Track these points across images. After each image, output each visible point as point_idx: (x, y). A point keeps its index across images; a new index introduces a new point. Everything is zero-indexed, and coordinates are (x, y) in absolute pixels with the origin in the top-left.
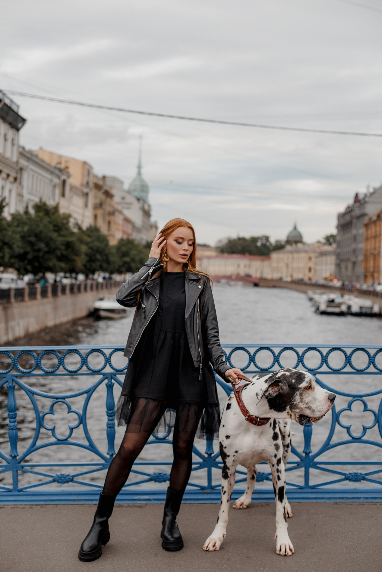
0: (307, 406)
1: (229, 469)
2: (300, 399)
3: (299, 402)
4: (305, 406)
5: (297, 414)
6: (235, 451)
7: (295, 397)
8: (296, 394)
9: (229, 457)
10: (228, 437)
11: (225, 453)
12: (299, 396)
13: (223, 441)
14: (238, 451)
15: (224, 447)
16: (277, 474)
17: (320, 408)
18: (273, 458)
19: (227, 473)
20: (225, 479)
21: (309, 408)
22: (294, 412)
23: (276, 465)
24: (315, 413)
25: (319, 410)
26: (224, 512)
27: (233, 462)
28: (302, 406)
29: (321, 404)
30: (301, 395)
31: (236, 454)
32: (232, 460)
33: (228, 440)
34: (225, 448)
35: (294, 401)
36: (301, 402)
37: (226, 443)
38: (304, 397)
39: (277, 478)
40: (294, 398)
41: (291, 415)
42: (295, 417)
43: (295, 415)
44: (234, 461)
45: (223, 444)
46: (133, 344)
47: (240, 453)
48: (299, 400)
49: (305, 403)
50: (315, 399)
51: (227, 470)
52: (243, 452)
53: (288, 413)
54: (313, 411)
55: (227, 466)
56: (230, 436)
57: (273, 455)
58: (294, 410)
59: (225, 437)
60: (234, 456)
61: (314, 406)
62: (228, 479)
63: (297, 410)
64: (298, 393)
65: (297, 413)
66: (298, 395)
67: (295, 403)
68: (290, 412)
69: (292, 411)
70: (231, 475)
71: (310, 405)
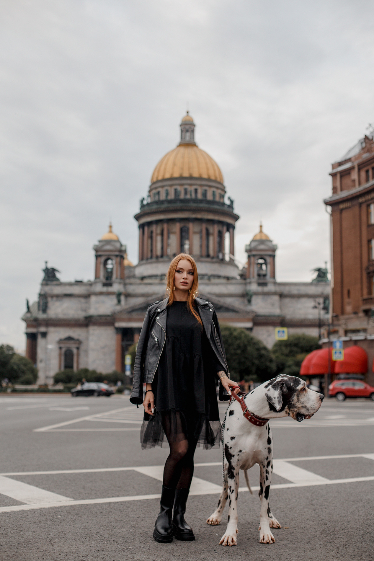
0: (303, 405)
1: (234, 469)
2: (297, 399)
3: (296, 402)
4: (301, 405)
5: (295, 413)
6: (239, 450)
7: (293, 397)
8: (294, 395)
9: (234, 457)
10: (232, 438)
11: (230, 453)
12: (296, 397)
13: (228, 443)
14: (242, 450)
15: (229, 447)
16: (266, 474)
17: (313, 406)
18: (265, 460)
19: (233, 473)
20: (232, 479)
21: (305, 407)
22: (292, 410)
23: (266, 467)
24: (310, 411)
25: (313, 408)
26: (234, 509)
27: (237, 462)
28: (299, 406)
29: (314, 403)
30: (298, 396)
31: (240, 453)
32: (237, 460)
33: (233, 440)
34: (231, 448)
35: (292, 401)
36: (298, 402)
37: (230, 444)
38: (300, 398)
39: (265, 478)
40: (292, 399)
41: (289, 414)
42: (293, 415)
43: (293, 413)
44: (238, 460)
45: (228, 446)
46: (153, 371)
47: (244, 452)
48: (296, 401)
49: (301, 402)
50: (309, 400)
51: (233, 470)
52: (246, 451)
53: (286, 412)
54: (308, 410)
55: (232, 466)
56: (235, 437)
57: (266, 457)
58: (292, 409)
59: (230, 439)
60: (238, 455)
61: (308, 405)
62: (235, 478)
63: (295, 409)
64: (296, 394)
65: (295, 411)
66: (296, 395)
67: (293, 403)
68: (288, 411)
69: (290, 410)
70: (236, 474)
71: (306, 404)
